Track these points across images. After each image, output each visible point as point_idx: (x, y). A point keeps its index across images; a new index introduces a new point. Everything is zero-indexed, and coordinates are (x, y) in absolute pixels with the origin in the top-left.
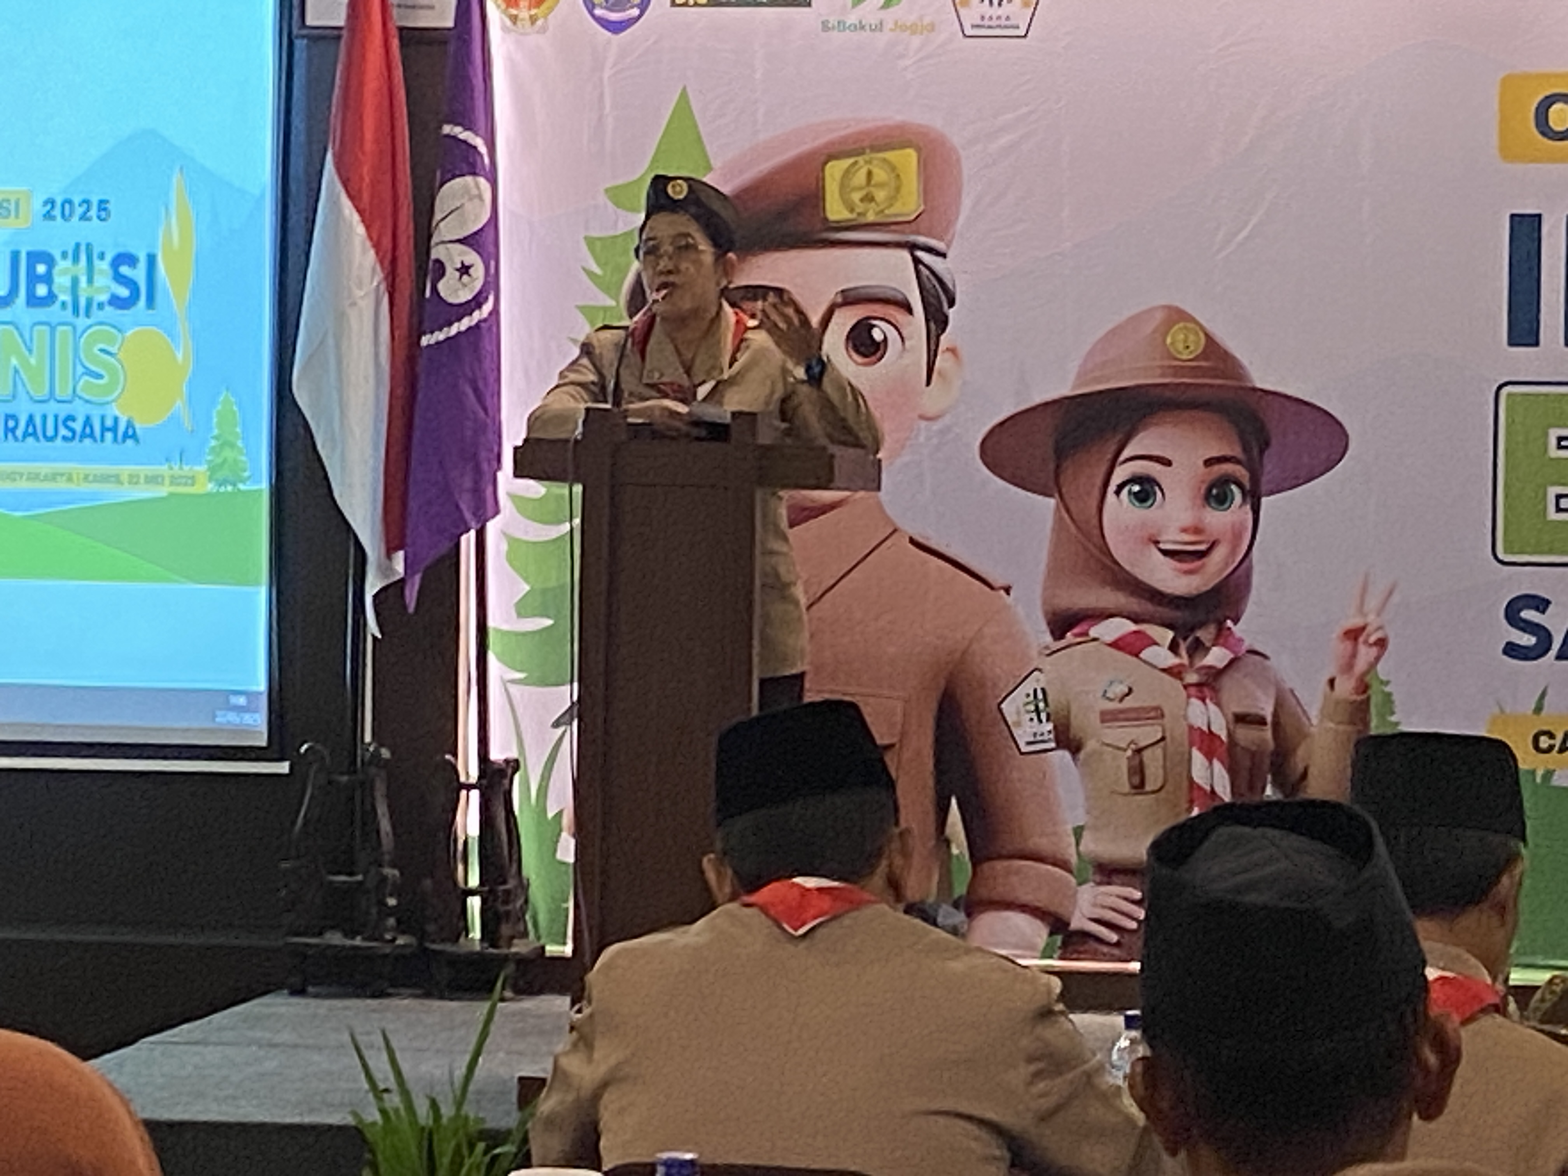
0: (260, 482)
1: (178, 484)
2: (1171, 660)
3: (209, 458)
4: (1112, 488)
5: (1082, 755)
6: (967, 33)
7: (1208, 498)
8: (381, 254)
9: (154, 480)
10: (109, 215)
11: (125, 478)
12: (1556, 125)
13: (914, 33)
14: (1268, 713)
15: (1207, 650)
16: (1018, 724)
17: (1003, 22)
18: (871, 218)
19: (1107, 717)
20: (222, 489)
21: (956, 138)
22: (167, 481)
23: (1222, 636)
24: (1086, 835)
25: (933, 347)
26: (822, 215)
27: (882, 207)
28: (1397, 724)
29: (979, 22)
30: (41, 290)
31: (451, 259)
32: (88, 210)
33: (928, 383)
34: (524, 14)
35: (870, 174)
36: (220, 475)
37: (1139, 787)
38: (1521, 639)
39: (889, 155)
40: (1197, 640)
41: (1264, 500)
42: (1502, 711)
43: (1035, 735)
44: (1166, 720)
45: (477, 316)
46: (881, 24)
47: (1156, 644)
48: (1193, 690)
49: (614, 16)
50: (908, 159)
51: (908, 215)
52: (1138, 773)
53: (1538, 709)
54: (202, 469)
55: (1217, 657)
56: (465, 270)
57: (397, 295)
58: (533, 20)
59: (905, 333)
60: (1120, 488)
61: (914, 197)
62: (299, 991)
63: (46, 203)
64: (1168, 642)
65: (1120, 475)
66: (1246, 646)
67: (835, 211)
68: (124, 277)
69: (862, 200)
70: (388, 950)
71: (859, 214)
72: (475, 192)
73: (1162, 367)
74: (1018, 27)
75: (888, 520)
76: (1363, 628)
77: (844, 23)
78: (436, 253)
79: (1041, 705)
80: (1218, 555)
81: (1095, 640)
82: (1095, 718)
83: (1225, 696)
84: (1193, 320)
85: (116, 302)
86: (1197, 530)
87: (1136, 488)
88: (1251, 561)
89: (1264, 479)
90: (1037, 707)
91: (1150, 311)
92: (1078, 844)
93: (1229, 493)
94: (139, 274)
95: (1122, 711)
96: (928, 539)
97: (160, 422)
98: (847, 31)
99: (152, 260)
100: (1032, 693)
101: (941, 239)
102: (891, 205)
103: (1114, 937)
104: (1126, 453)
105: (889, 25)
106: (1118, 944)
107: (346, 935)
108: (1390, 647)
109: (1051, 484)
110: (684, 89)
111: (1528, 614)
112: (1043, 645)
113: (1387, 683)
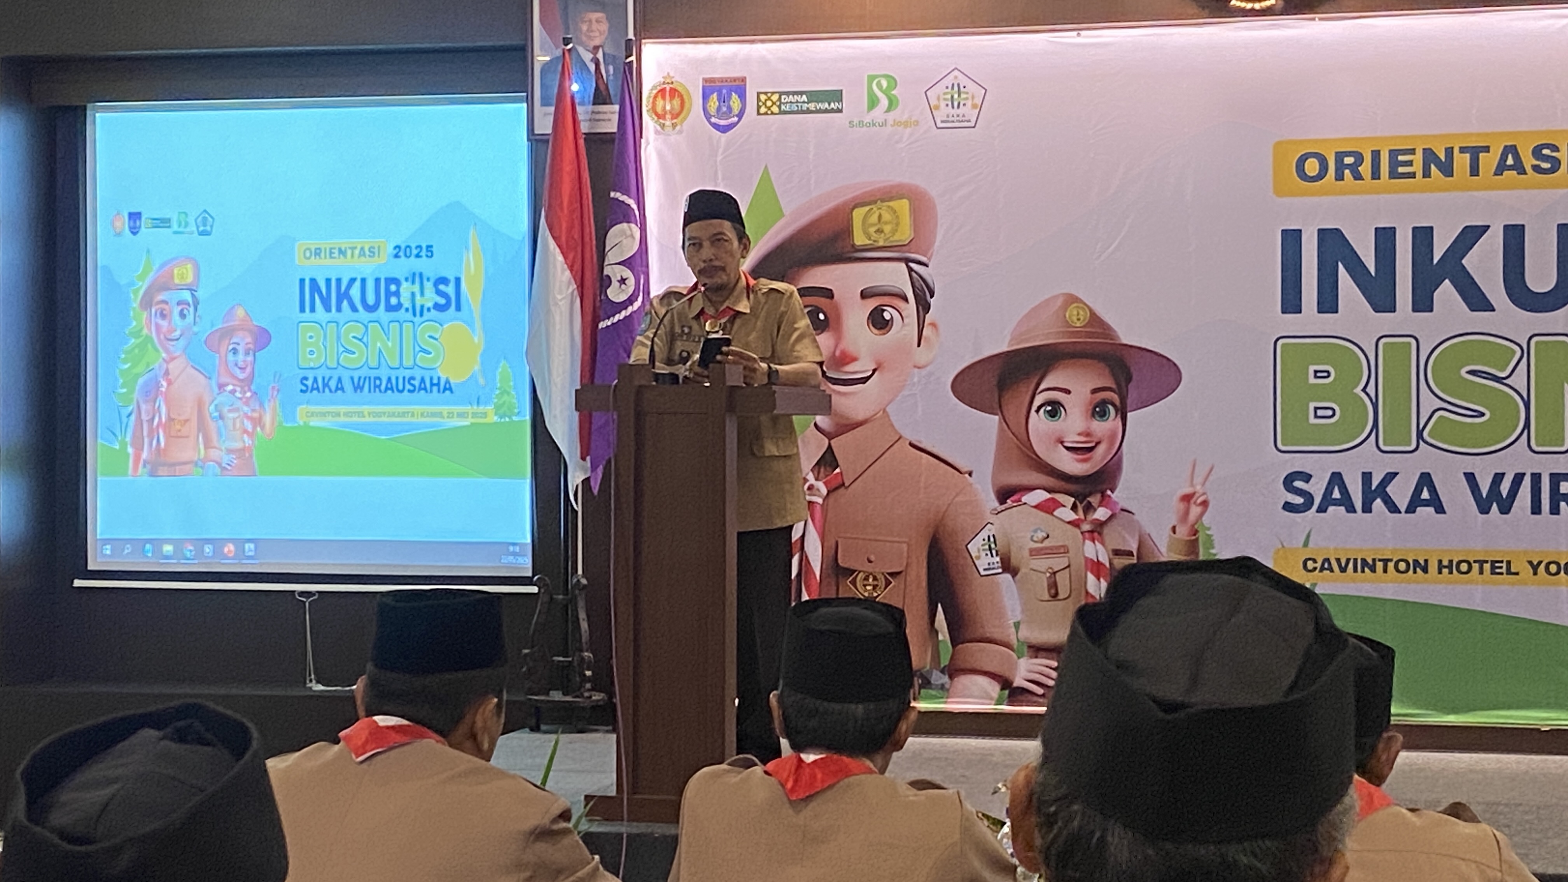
0: (525, 416)
1: (478, 417)
2: (1072, 516)
3: (496, 400)
4: (1034, 408)
5: (1018, 577)
6: (938, 126)
7: (1094, 414)
8: (574, 272)
9: (461, 415)
10: (432, 256)
11: (445, 414)
12: (1310, 172)
13: (906, 127)
14: (1134, 548)
15: (1095, 510)
16: (978, 558)
17: (960, 118)
18: (881, 243)
19: (1034, 553)
20: (503, 420)
21: (934, 192)
22: (470, 416)
23: (1105, 501)
24: (1022, 627)
25: (921, 322)
26: (851, 242)
27: (888, 236)
28: (1215, 555)
29: (945, 119)
30: (394, 301)
31: (615, 275)
32: (421, 251)
33: (919, 345)
34: (668, 123)
35: (880, 216)
36: (501, 411)
37: (1055, 596)
38: (1294, 499)
39: (891, 204)
40: (1089, 503)
41: (1129, 414)
42: (1283, 546)
43: (989, 564)
44: (1071, 554)
45: (630, 309)
46: (886, 120)
47: (1064, 506)
48: (1087, 535)
49: (723, 122)
50: (903, 206)
51: (904, 241)
52: (1053, 587)
53: (1306, 544)
54: (490, 408)
55: (1101, 514)
56: (623, 281)
57: (585, 297)
58: (674, 126)
59: (903, 315)
60: (1039, 408)
61: (908, 227)
62: (535, 729)
63: (395, 248)
64: (1070, 505)
65: (1038, 400)
66: (1119, 507)
67: (859, 239)
68: (441, 291)
69: (875, 232)
70: (587, 703)
71: (875, 241)
72: (629, 233)
73: (1063, 332)
74: (969, 121)
75: (896, 432)
76: (1194, 494)
77: (863, 122)
78: (607, 271)
79: (993, 546)
80: (1101, 449)
81: (1025, 504)
82: (1026, 553)
83: (1107, 538)
84: (1081, 301)
85: (437, 307)
86: (1088, 434)
87: (1049, 408)
88: (1122, 453)
89: (1129, 401)
90: (990, 546)
91: (1056, 297)
92: (1017, 632)
93: (1107, 410)
94: (450, 290)
95: (1042, 549)
96: (920, 442)
97: (464, 380)
98: (865, 127)
99: (458, 281)
100: (986, 539)
101: (925, 256)
102: (894, 234)
103: (1040, 691)
104: (1042, 387)
105: (890, 122)
106: (1043, 695)
107: (564, 694)
108: (1211, 506)
109: (996, 406)
110: (766, 167)
111: (1298, 484)
112: (993, 508)
113: (1209, 529)
